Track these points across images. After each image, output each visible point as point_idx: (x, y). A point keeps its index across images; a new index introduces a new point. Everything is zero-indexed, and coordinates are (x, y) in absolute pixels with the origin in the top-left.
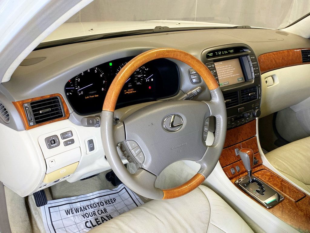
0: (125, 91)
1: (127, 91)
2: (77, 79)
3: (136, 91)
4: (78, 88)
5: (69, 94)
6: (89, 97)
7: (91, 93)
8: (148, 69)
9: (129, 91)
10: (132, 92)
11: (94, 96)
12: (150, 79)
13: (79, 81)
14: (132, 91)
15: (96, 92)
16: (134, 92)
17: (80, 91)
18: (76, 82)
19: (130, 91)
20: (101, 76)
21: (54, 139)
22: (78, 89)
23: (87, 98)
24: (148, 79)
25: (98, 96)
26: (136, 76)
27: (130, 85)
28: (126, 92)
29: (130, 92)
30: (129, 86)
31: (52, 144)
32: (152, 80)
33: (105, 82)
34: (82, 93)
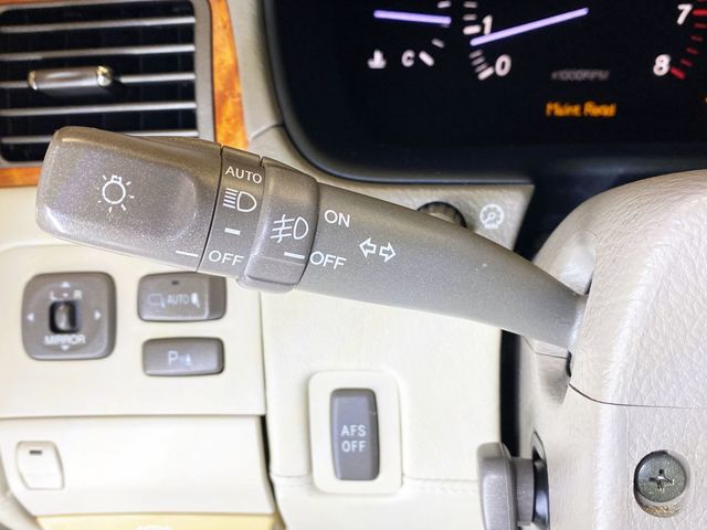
5: (417, 60)
7: (566, 75)
11: (582, 110)
15: (602, 75)
17: (491, 52)
21: (78, 295)
22: (481, 34)
31: (55, 329)
33: (696, 13)
34: (503, 65)
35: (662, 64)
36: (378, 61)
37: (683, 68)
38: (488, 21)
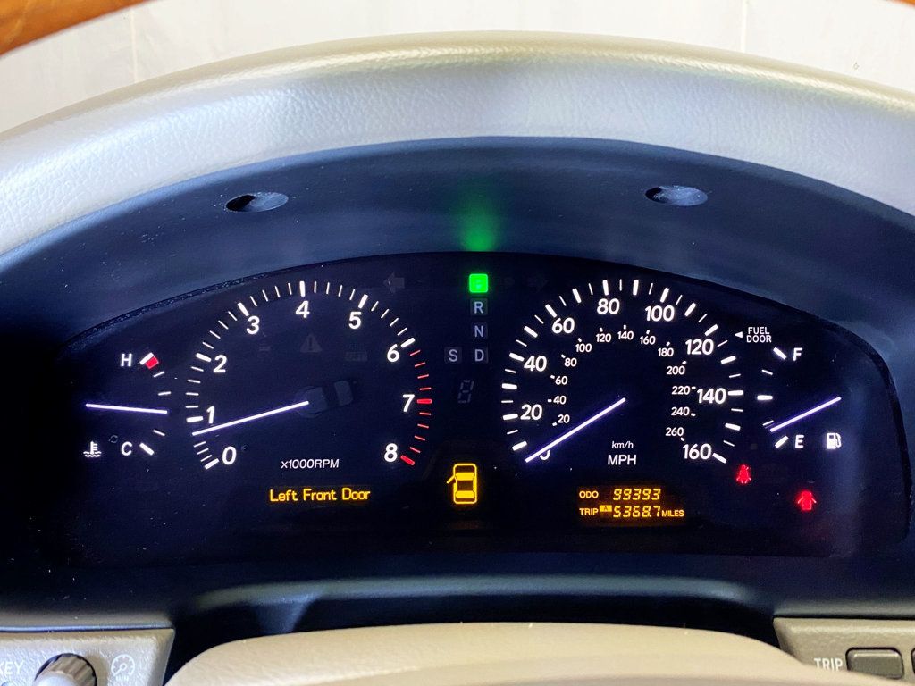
0: (585, 494)
1: (606, 497)
2: (211, 354)
3: (680, 513)
4: (206, 416)
5: (136, 450)
6: (300, 496)
7: (299, 464)
8: (797, 353)
9: (622, 503)
10: (647, 513)
11: (338, 495)
12: (813, 430)
13: (217, 370)
14: (650, 503)
15: (334, 464)
16: (668, 514)
17: (216, 443)
18: (196, 375)
19: (632, 503)
20: (393, 355)
22: (204, 424)
23: (283, 497)
24: (791, 431)
25: (366, 495)
26: (684, 390)
27: (626, 451)
28: (591, 503)
29: (632, 512)
30: (614, 460)
32: (833, 442)
33: (419, 401)
34: (230, 455)
35: (391, 452)
36: (93, 451)
37: (411, 455)
38: (211, 410)
